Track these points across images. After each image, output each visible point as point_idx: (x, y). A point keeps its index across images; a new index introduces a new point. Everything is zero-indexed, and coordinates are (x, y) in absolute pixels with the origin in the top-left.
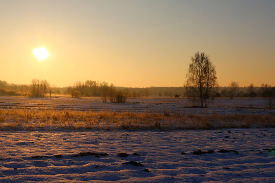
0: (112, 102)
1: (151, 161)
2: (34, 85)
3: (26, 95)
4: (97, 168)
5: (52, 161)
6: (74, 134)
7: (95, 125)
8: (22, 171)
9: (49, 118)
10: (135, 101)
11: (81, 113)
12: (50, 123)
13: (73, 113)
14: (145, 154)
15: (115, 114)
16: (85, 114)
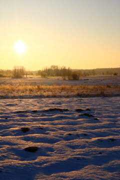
0: (69, 80)
1: (99, 114)
2: (15, 70)
3: (9, 77)
4: (62, 118)
5: (30, 114)
6: (44, 100)
7: (58, 94)
8: (11, 120)
9: (26, 90)
10: (86, 78)
11: (48, 87)
12: (28, 93)
13: (43, 87)
14: (94, 109)
15: (72, 87)
16: (51, 87)
